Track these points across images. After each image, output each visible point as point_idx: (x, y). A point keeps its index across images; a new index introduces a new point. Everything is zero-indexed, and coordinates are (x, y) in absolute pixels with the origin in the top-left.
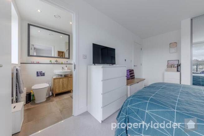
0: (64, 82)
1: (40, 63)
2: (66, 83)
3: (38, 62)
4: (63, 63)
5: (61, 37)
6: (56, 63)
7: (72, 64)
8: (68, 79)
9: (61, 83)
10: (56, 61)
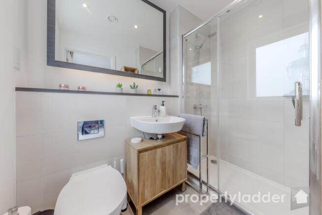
0: (167, 160)
1: (87, 90)
2: (172, 162)
3: (83, 88)
4: (152, 94)
5: (136, 27)
6: (133, 91)
7: (177, 96)
8: (177, 147)
9: (158, 164)
10: (134, 87)
